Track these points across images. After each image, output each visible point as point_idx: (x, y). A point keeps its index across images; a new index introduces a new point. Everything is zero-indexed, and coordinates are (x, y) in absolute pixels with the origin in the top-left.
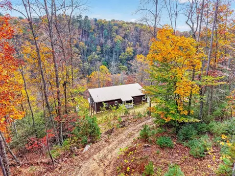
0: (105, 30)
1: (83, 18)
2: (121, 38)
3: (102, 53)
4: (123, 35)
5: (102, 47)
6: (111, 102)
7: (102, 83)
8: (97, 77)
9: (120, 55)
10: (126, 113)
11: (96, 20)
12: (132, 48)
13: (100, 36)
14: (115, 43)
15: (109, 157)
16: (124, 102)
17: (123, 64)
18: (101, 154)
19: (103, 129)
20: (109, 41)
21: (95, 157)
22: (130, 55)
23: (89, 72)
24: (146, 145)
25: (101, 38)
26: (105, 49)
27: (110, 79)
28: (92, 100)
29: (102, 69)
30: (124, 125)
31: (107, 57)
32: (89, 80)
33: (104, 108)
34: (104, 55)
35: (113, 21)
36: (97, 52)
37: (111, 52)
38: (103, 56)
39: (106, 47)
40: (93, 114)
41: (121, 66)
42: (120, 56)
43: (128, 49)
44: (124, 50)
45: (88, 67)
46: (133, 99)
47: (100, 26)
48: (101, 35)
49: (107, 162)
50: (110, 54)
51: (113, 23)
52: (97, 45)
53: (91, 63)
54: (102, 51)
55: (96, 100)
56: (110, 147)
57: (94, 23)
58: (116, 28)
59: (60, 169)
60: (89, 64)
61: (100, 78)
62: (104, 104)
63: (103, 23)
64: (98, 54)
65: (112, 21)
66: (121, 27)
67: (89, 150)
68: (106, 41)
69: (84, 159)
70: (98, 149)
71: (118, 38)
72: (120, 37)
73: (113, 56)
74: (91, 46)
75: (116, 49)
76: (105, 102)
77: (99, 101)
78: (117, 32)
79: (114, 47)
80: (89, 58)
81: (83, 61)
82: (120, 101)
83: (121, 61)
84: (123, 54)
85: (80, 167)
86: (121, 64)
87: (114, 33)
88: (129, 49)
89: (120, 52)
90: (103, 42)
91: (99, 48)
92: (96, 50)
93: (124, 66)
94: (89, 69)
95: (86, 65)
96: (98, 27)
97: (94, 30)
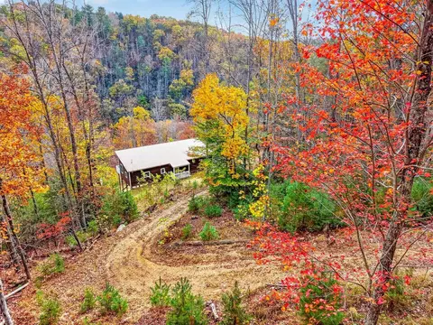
0: (141, 37)
1: (95, 10)
2: (171, 52)
3: (137, 80)
4: (174, 46)
5: (135, 68)
6: (155, 170)
7: (138, 139)
8: (129, 128)
9: (169, 84)
10: (177, 183)
11: (121, 17)
12: (191, 72)
13: (130, 48)
14: (161, 62)
15: (150, 233)
16: (176, 169)
17: (177, 101)
18: (140, 233)
19: (141, 207)
20: (149, 58)
21: (132, 235)
22: (188, 84)
23: (113, 117)
24: (194, 216)
25: (133, 51)
26: (141, 73)
27: (153, 130)
28: (123, 169)
29: (138, 113)
30: (171, 200)
31: (146, 88)
32: (114, 133)
33: (143, 179)
34: (141, 83)
35: (155, 17)
36: (126, 78)
37: (154, 79)
38: (138, 87)
39: (142, 68)
40: (125, 191)
41: (174, 105)
42: (171, 86)
43: (184, 73)
44: (178, 74)
45: (111, 107)
46: (188, 163)
47: (129, 29)
48: (132, 45)
49: (146, 239)
50: (152, 82)
51: (153, 23)
52: (125, 65)
53: (117, 99)
54: (136, 75)
55: (130, 169)
56: (151, 225)
57: (117, 22)
58: (160, 32)
59: (91, 249)
60: (113, 102)
61: (135, 127)
62: (144, 174)
63: (135, 22)
64: (129, 83)
65: (152, 18)
66: (169, 31)
67: (124, 229)
68: (143, 58)
69: (119, 238)
70: (136, 228)
71: (165, 52)
72: (168, 50)
73: (159, 86)
74: (114, 67)
75: (162, 73)
76: (145, 170)
77: (135, 169)
78: (162, 39)
79: (158, 69)
80: (112, 89)
81: (102, 98)
82: (169, 168)
83: (173, 95)
84: (175, 81)
85: (115, 245)
86: (173, 101)
87: (157, 43)
88: (187, 74)
89: (170, 78)
90: (138, 60)
91: (130, 71)
92: (124, 76)
93: (179, 105)
94: (113, 111)
95: (109, 104)
96: (126, 30)
97: (118, 36)
